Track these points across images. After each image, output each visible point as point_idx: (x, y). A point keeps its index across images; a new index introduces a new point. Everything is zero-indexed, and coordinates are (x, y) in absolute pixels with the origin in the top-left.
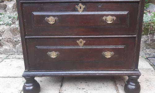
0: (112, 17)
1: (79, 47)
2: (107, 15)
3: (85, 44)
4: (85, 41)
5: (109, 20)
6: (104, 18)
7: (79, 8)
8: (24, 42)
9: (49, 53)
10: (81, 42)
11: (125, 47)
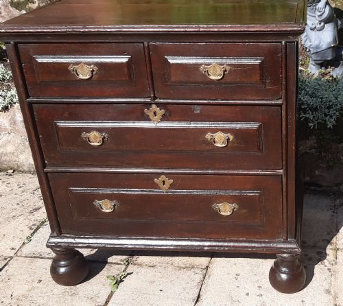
0: (226, 135)
1: (161, 192)
2: (215, 131)
3: (172, 186)
4: (171, 181)
5: (220, 140)
6: (208, 136)
7: (151, 115)
8: (44, 179)
9: (97, 203)
10: (164, 182)
11: (260, 193)
